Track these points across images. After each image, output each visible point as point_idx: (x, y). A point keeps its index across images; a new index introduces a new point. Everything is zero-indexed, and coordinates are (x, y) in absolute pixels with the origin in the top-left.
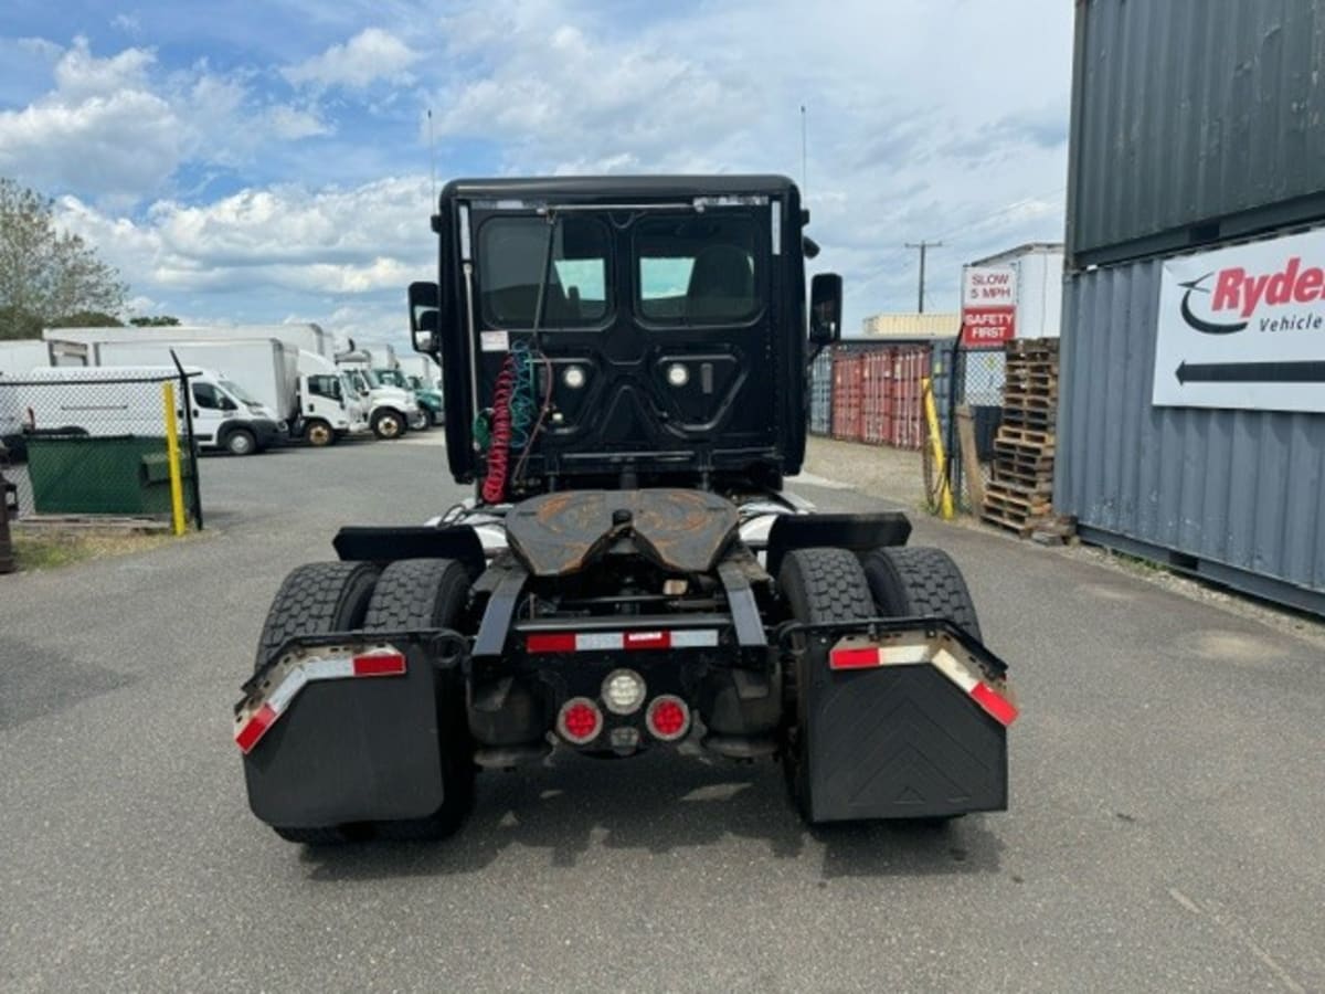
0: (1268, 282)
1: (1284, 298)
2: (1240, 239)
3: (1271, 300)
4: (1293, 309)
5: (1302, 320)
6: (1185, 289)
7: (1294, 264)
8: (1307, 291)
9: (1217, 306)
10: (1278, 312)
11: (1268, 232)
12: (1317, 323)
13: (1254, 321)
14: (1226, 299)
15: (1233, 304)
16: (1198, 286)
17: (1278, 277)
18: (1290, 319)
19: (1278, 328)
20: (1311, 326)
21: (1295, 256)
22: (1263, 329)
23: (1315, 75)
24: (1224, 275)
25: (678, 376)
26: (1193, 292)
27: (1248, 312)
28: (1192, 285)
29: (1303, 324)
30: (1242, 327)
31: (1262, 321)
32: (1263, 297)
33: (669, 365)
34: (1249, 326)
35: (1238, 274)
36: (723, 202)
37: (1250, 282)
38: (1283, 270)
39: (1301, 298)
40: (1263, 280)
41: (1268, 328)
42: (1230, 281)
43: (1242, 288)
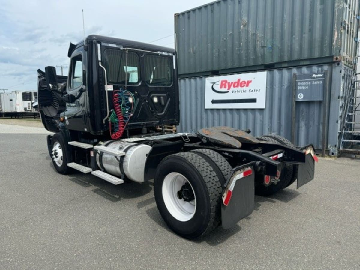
0: (233, 83)
1: (237, 86)
2: (225, 74)
3: (234, 87)
4: (240, 89)
5: (242, 91)
6: (212, 84)
7: (239, 80)
8: (243, 85)
9: (221, 87)
10: (236, 89)
11: (232, 73)
12: (245, 91)
13: (230, 91)
14: (223, 86)
15: (225, 87)
16: (216, 83)
17: (236, 82)
18: (239, 90)
19: (236, 92)
20: (244, 92)
21: (239, 78)
22: (233, 92)
23: (242, 44)
24: (222, 82)
25: (156, 100)
26: (215, 85)
27: (229, 89)
28: (214, 83)
29: (242, 92)
30: (228, 92)
31: (233, 91)
32: (232, 86)
33: (153, 96)
34: (229, 92)
35: (226, 81)
36: (164, 53)
37: (229, 83)
38: (237, 81)
39: (241, 86)
40: (232, 83)
41: (234, 92)
42: (224, 83)
43: (227, 84)
